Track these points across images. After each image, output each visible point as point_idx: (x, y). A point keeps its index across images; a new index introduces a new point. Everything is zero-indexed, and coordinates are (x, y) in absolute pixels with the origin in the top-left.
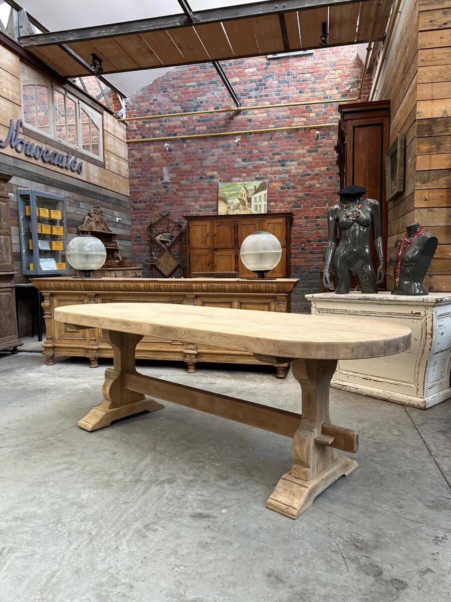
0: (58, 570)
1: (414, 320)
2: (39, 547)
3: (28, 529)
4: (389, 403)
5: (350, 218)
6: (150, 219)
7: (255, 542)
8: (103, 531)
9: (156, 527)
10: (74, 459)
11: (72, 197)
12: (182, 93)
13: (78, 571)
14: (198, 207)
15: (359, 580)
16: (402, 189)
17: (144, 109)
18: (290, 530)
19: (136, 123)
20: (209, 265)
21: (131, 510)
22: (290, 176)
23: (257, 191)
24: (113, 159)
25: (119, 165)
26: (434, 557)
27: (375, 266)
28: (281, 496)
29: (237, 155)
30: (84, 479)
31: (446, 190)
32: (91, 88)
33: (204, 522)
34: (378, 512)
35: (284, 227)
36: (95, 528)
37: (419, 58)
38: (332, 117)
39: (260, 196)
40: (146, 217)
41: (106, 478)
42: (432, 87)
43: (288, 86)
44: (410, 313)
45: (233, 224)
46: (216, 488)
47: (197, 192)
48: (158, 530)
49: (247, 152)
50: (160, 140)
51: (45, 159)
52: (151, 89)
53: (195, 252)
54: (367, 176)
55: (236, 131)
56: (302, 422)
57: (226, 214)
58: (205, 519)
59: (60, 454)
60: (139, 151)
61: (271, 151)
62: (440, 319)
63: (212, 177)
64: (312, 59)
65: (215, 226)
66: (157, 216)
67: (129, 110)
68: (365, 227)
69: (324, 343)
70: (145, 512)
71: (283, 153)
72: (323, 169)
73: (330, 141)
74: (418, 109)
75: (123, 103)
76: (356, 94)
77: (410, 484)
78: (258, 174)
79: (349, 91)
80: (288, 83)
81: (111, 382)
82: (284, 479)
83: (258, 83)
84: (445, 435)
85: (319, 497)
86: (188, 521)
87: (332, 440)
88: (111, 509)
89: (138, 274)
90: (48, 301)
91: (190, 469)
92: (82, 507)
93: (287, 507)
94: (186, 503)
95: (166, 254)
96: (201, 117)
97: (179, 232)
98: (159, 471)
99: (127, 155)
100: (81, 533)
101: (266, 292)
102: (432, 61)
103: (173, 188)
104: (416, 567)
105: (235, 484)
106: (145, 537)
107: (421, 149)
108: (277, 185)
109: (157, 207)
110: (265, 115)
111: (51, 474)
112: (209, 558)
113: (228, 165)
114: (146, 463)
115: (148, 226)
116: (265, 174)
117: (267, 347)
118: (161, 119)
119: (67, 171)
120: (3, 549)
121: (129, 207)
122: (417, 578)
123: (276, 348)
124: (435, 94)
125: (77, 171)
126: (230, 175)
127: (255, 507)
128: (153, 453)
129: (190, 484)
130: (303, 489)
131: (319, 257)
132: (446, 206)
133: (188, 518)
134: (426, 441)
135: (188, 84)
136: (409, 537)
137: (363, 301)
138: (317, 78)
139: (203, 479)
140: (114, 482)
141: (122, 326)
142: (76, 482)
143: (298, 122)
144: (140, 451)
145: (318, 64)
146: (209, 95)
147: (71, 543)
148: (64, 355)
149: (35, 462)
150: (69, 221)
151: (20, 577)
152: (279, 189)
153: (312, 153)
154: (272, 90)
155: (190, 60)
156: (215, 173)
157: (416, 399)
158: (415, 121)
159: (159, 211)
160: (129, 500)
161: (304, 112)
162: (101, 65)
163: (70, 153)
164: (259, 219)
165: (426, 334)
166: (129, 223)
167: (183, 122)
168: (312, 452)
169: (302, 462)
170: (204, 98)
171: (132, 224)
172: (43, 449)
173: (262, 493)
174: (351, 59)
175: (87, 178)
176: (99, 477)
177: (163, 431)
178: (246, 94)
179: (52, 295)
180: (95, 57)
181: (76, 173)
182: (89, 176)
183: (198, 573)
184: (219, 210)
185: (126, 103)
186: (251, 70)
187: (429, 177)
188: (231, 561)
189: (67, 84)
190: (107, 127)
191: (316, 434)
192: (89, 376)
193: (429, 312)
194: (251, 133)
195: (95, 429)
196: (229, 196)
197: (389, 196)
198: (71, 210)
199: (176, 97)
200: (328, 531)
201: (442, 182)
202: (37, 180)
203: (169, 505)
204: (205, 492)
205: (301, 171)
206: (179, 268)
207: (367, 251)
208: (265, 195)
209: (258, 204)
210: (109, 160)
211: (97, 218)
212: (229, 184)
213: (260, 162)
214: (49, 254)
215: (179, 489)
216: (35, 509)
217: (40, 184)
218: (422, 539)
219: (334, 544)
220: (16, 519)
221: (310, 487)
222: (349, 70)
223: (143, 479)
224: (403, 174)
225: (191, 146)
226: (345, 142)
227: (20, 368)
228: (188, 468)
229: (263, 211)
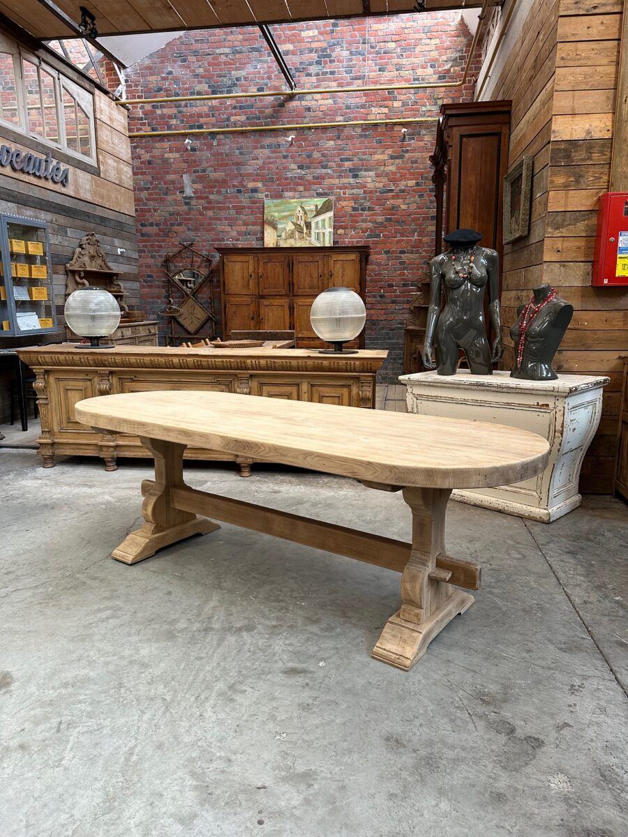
0: (136, 746)
1: (540, 414)
2: (105, 719)
3: (84, 697)
4: (504, 515)
5: (461, 275)
6: (165, 250)
7: (365, 700)
8: (179, 695)
9: (244, 688)
10: (118, 603)
11: (56, 221)
12: (209, 64)
13: (160, 746)
14: (234, 234)
15: (489, 740)
16: (526, 232)
17: (153, 86)
18: (404, 685)
19: (142, 108)
20: (253, 318)
21: (208, 668)
22: (365, 192)
23: (319, 212)
24: (111, 161)
25: (119, 171)
26: (571, 709)
27: (490, 339)
28: (389, 644)
29: (290, 159)
30: (138, 630)
31: (584, 239)
32: (73, 50)
33: (301, 679)
34: (504, 658)
35: (358, 267)
36: (168, 692)
37: (557, 55)
38: (424, 109)
39: (324, 220)
40: (160, 247)
41: (166, 627)
42: (574, 97)
43: (364, 60)
44: (536, 404)
45: (287, 262)
46: (307, 635)
47: (233, 212)
48: (245, 691)
49: (304, 156)
50: (178, 134)
51: (16, 166)
52: (162, 56)
53: (232, 299)
54: (478, 206)
55: (289, 124)
56: (412, 554)
57: (275, 246)
58: (301, 675)
59: (99, 597)
60: (148, 149)
61: (339, 155)
62: (573, 413)
63: (255, 190)
64: (398, 20)
65: (261, 263)
66: (175, 246)
67: (130, 86)
68: (478, 286)
69: (453, 469)
70: (224, 669)
71: (355, 159)
72: (412, 183)
73: (422, 144)
74: (554, 127)
75: (122, 76)
76: (459, 76)
77: (537, 621)
78: (321, 188)
79: (448, 71)
80: (364, 55)
81: (153, 500)
82: (392, 623)
83: (320, 53)
84: (575, 557)
85: (434, 642)
86: (280, 678)
87: (450, 575)
88: (182, 667)
89: (153, 331)
90: (43, 380)
91: (270, 611)
92: (145, 666)
93: (398, 657)
94: (274, 655)
95: (191, 302)
96: (237, 102)
97: (208, 270)
98: (231, 615)
99: (130, 155)
100: (152, 699)
101: (346, 371)
102: (575, 60)
103: (198, 204)
104: (552, 722)
105: (330, 629)
106: (232, 700)
107: (556, 182)
108: (347, 205)
109: (176, 233)
110: (331, 101)
111: (94, 624)
112: (314, 722)
113: (277, 174)
114: (212, 606)
115: (163, 259)
116: (331, 188)
117: (382, 473)
118: (180, 102)
119: (47, 183)
120: (60, 723)
121: (134, 232)
122: (554, 734)
123: (393, 475)
124: (576, 106)
125: (62, 182)
126: (281, 188)
127: (358, 657)
128: (220, 591)
129: (273, 631)
130: (415, 634)
131: (403, 308)
132: (583, 260)
133: (281, 675)
134: (553, 565)
135: (218, 51)
136: (541, 687)
137: (476, 387)
138: (404, 50)
139: (289, 624)
140: (178, 632)
141: (180, 437)
142: (129, 634)
143: (377, 114)
144: (201, 588)
145: (406, 28)
146: (250, 68)
147: (143, 713)
148: (68, 454)
149: (68, 609)
150: (54, 256)
151: (91, 756)
152: (349, 210)
153: (397, 161)
154: (341, 64)
155: (227, 21)
156: (259, 185)
157: (538, 510)
158: (549, 142)
159: (178, 239)
160: (203, 655)
161: (385, 99)
162: (94, 24)
163: (50, 155)
164: (324, 254)
165: (555, 432)
166: (135, 255)
167: (212, 108)
168: (425, 589)
169: (413, 602)
170: (242, 73)
171: (140, 257)
172: (72, 591)
173: (364, 640)
174: (452, 24)
175: (75, 192)
176: (157, 626)
177: (225, 560)
178: (303, 70)
179: (47, 372)
180: (85, 11)
181: (60, 185)
182: (78, 189)
183: (304, 741)
184: (266, 239)
185: (127, 76)
186: (310, 33)
187: (564, 220)
188: (341, 724)
189: (41, 50)
190: (101, 114)
191: (430, 568)
192: (108, 483)
193: (560, 404)
194: (310, 128)
195: (136, 560)
196: (280, 219)
197: (507, 238)
198: (54, 240)
199: (201, 70)
200: (449, 684)
201: (581, 227)
202: (7, 198)
203: (254, 659)
204: (293, 641)
205: (381, 185)
206: (209, 321)
207: (481, 318)
208: (330, 218)
209: (320, 231)
210: (105, 163)
211: (92, 250)
212: (279, 201)
213: (324, 171)
214: (28, 306)
215: (262, 638)
216: (86, 671)
217: (9, 204)
218: (556, 688)
219: (457, 699)
220: (66, 685)
221: (424, 632)
222: (449, 39)
223: (213, 626)
224: (528, 212)
225: (224, 144)
226: (449, 158)
227: (8, 472)
228: (267, 609)
229: (328, 243)
